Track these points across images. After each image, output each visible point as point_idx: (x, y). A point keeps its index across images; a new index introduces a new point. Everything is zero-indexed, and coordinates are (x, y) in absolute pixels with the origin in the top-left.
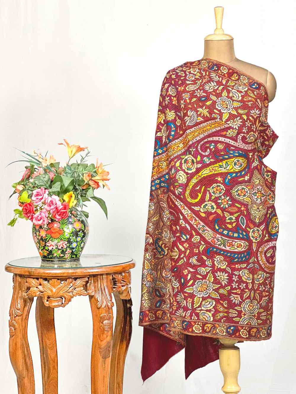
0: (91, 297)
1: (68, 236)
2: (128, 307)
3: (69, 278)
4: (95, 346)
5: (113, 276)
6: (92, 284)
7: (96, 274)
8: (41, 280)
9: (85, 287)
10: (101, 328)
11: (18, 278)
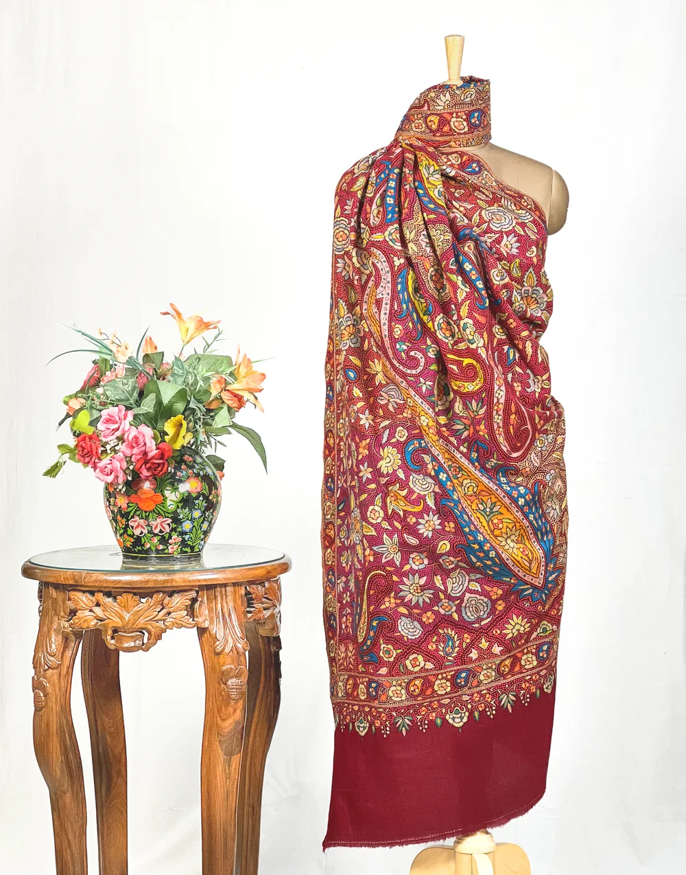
0: (202, 631)
1: (173, 507)
2: (273, 652)
3: (157, 592)
4: (211, 729)
5: (246, 588)
6: (205, 605)
7: (213, 585)
8: (100, 596)
9: (191, 611)
10: (223, 694)
11: (51, 591)
